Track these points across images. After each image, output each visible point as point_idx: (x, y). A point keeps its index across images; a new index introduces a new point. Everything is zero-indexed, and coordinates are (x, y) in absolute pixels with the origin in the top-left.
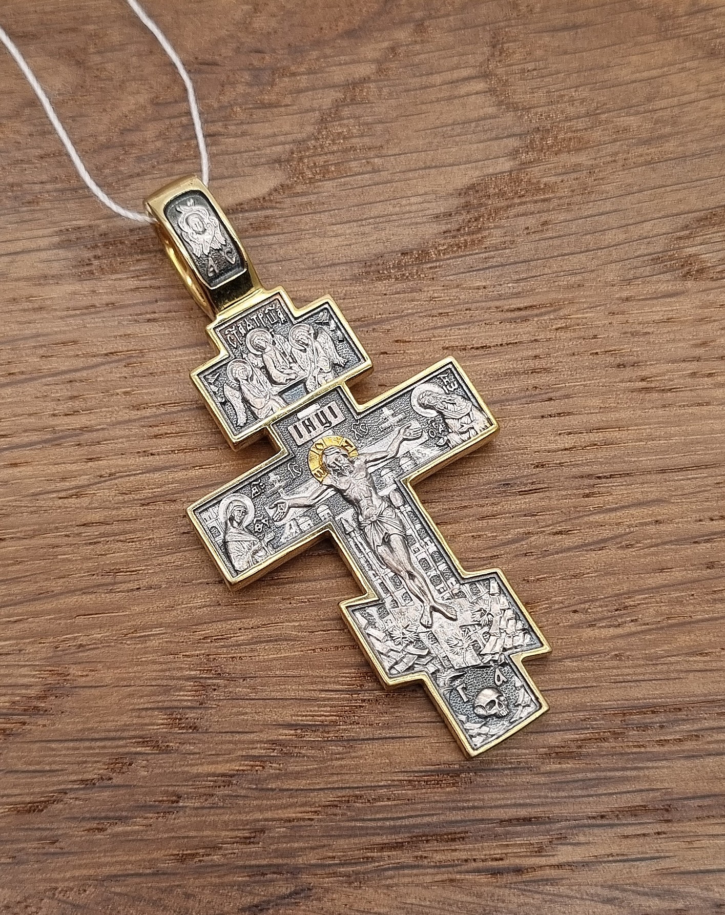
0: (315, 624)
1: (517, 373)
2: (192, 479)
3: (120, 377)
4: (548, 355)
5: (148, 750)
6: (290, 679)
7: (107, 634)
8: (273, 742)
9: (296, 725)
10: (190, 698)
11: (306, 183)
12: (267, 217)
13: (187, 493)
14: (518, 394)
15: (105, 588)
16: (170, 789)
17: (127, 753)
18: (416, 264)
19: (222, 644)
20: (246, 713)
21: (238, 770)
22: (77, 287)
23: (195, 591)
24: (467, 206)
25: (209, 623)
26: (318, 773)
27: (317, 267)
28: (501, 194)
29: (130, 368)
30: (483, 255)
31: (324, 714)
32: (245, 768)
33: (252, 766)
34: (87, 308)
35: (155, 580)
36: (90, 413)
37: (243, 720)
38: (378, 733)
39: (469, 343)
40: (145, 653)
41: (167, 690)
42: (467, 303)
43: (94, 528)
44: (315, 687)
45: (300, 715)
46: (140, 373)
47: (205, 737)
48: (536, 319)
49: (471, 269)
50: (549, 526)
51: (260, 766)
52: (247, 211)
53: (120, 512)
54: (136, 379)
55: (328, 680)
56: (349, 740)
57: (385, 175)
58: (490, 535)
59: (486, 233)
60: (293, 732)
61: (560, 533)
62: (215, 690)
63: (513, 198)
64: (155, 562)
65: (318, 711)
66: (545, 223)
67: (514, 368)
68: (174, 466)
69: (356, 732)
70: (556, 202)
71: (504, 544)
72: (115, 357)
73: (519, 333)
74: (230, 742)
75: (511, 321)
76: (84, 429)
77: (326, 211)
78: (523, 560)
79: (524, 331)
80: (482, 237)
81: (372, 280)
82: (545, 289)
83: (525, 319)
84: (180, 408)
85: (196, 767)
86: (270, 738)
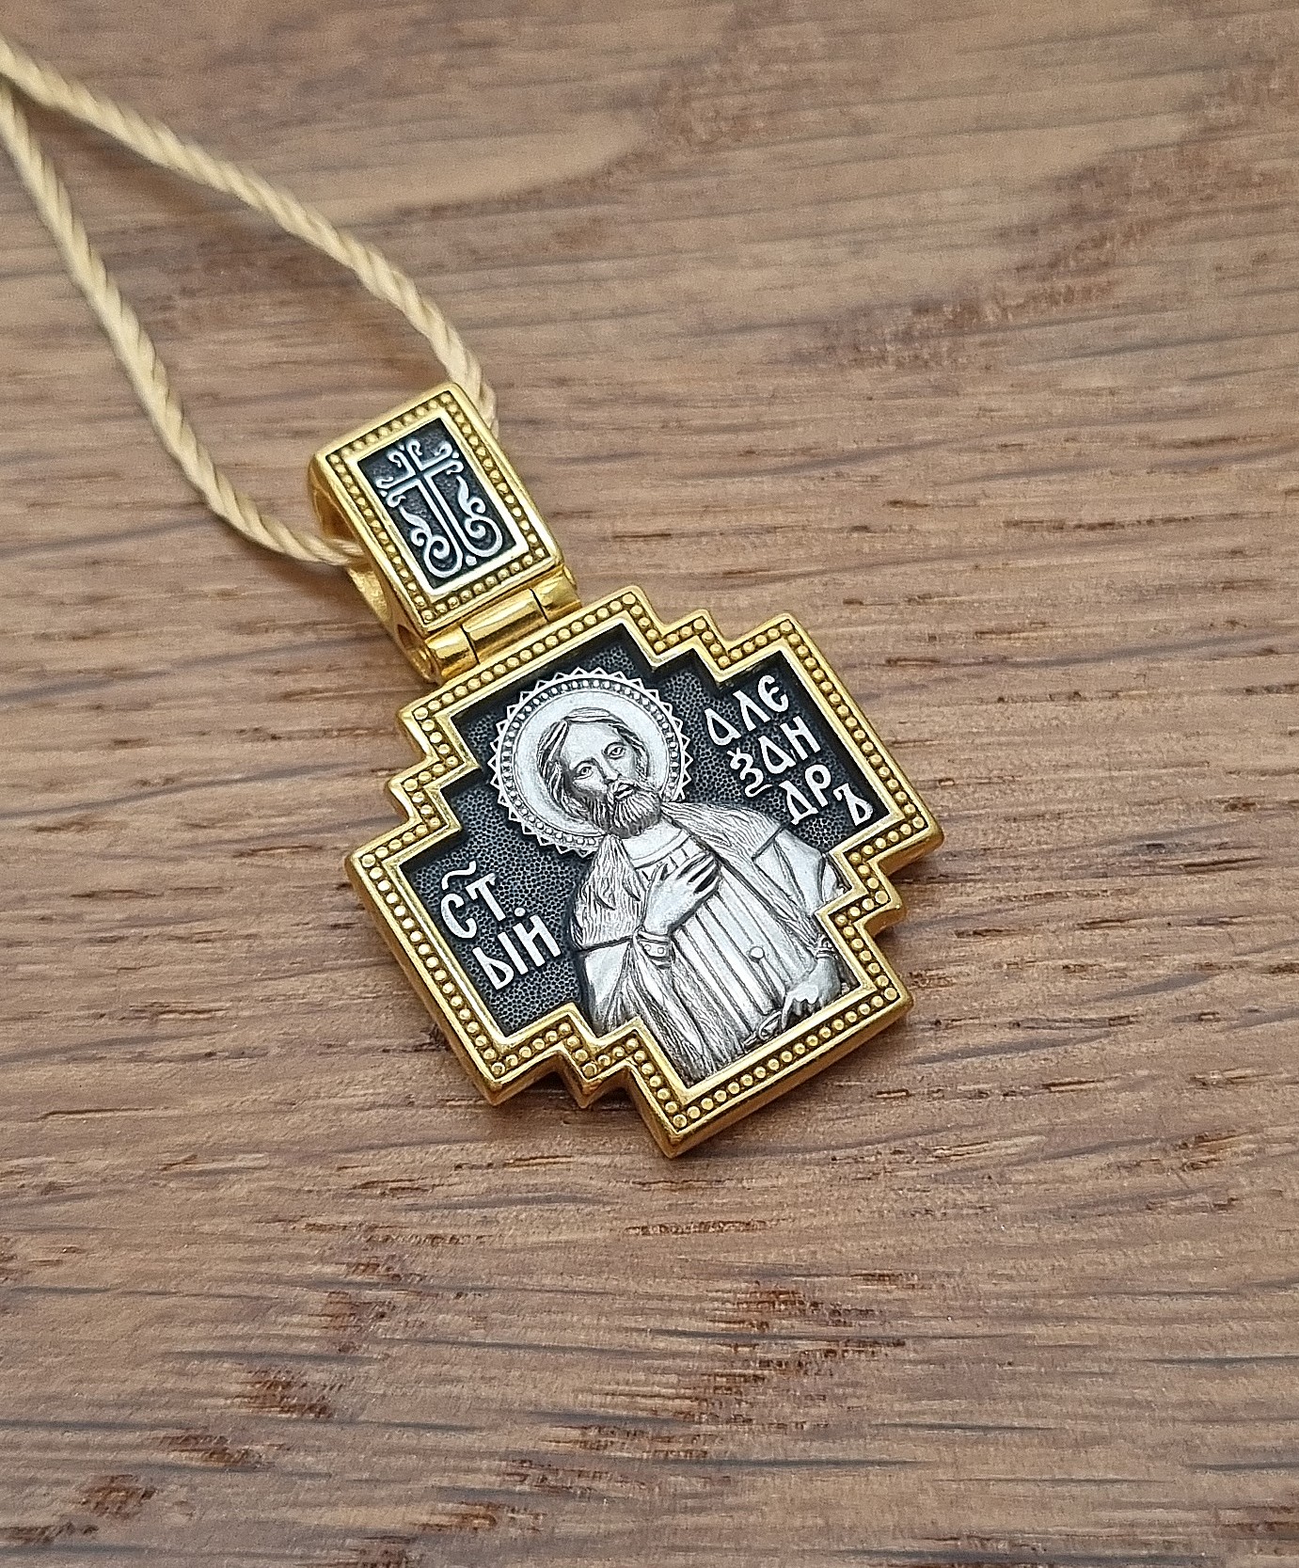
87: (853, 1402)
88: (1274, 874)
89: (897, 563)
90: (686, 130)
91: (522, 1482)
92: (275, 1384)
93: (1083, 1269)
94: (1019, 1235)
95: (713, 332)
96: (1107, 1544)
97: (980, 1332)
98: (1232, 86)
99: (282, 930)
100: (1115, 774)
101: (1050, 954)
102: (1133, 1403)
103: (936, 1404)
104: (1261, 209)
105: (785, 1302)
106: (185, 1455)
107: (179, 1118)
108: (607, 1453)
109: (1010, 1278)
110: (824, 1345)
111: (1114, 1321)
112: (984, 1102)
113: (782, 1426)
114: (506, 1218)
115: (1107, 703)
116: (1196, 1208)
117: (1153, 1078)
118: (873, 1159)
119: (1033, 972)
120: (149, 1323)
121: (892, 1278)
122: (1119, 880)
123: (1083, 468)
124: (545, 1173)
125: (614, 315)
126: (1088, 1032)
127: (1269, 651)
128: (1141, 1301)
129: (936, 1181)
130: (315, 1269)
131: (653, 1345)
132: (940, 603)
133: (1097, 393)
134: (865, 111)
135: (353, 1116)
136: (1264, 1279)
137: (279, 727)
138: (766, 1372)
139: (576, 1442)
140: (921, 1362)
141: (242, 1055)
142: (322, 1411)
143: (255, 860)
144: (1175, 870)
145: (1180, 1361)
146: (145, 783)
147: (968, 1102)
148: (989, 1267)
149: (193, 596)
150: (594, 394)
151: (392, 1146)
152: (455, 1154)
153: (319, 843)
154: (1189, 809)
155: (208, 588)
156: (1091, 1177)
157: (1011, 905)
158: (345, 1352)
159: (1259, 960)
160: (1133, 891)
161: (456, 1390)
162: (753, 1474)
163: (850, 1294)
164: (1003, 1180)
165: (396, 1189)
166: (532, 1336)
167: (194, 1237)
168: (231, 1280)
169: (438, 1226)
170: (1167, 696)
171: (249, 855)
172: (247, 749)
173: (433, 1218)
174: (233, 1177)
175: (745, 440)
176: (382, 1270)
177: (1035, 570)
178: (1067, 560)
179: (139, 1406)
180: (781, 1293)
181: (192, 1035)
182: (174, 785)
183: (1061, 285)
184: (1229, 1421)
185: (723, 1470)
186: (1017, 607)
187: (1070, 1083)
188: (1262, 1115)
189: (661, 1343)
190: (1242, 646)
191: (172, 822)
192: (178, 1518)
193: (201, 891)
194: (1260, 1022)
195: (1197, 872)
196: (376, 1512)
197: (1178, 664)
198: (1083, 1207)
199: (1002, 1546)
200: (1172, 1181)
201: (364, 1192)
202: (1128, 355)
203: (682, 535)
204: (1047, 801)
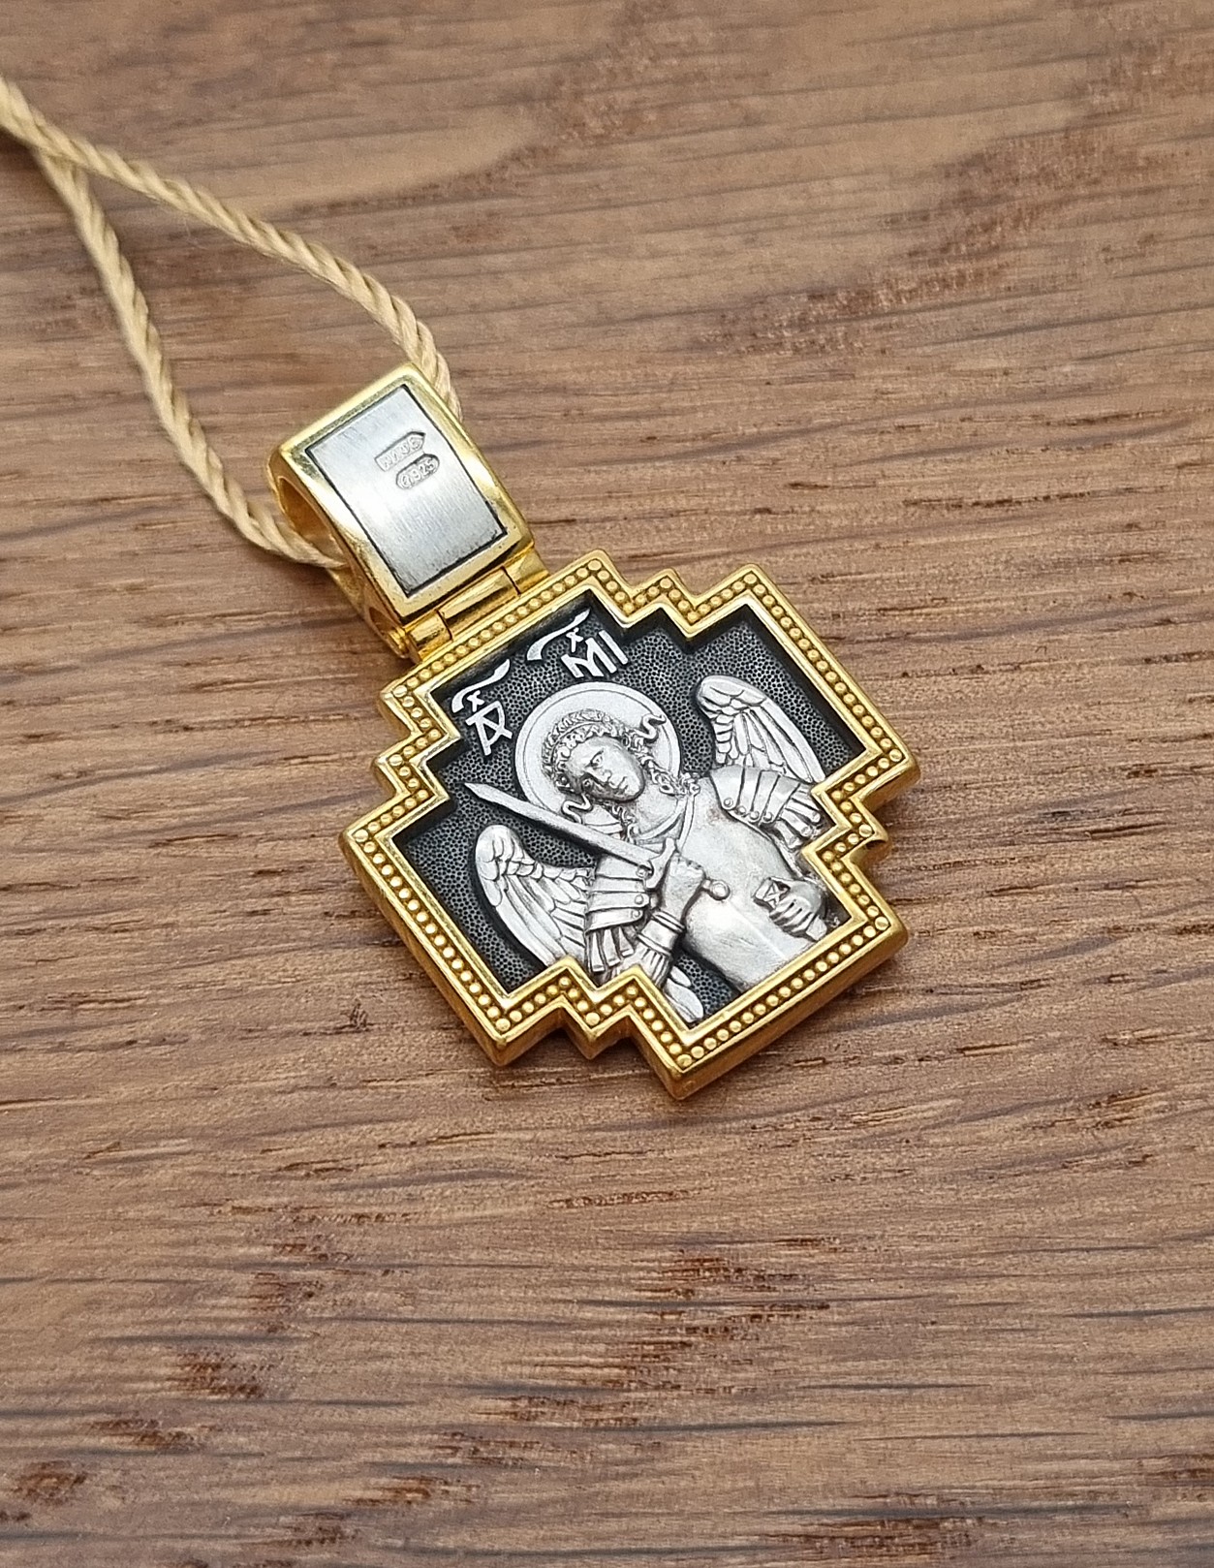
0: (573, 1137)
1: (1085, 563)
2: (281, 786)
3: (122, 554)
4: (1159, 524)
5: (125, 1443)
6: (505, 1273)
7: (46, 1150)
8: (457, 1432)
9: (518, 1388)
10: (244, 1314)
11: (586, 146)
12: (491, 214)
13: (267, 820)
14: (1087, 608)
15: (46, 1039)
16: (180, 1546)
17: (71, 1452)
18: (839, 321)
19: (336, 1181)
20: (388, 1356)
21: (359, 1501)
22: (35, 353)
23: (275, 1052)
24: (966, 201)
25: (304, 1129)
26: (571, 1510)
27: (606, 321)
28: (1046, 175)
29: (148, 534)
30: (1003, 304)
31: (590, 1360)
32: (378, 1495)
33: (397, 1491)
34: (54, 399)
35: (174, 1024)
36: (45, 632)
37: (379, 1373)
38: (727, 1413)
39: (967, 493)
40: (138, 1200)
41: (185, 1293)
42: (965, 405)
43: (31, 896)
44: (567, 1293)
45: (528, 1364)
46: (170, 545)
47: (279, 1415)
48: (1129, 443)
49: (973, 334)
50: (1164, 913)
51: (417, 1491)
52: (445, 201)
53: (98, 860)
54: (157, 559)
55: (602, 1276)
56: (651, 1429)
57: (772, 131)
58: (1018, 931)
59: (1008, 257)
60: (505, 1405)
61: (1196, 929)
62: (310, 1295)
63: (1072, 186)
64: (178, 980)
65: (575, 1353)
66: (1149, 239)
67: (1079, 550)
68: (239, 757)
69: (670, 1409)
70: (1173, 195)
71: (1054, 954)
72: (110, 508)
73: (1090, 472)
74: (343, 1428)
75: (1068, 445)
76: (26, 670)
77: (631, 204)
78: (1102, 991)
79: (1101, 470)
80: (1000, 267)
81: (738, 351)
82: (1151, 380)
83: (1106, 443)
84: (261, 624)
85: (254, 1490)
86: (448, 1420)
87: (779, 1365)
88: (1177, 838)
89: (800, 544)
90: (579, 125)
91: (453, 1455)
92: (204, 1366)
93: (1001, 1228)
94: (936, 1196)
95: (611, 321)
96: (1034, 1497)
97: (903, 1292)
98: (1114, 72)
99: (199, 918)
100: (1019, 744)
101: (960, 921)
102: (1055, 1358)
103: (862, 1364)
104: (1147, 191)
105: (709, 1270)
106: (116, 1440)
107: (101, 1107)
108: (537, 1423)
109: (931, 1239)
110: (750, 1310)
111: (1034, 1278)
112: (900, 1068)
113: (711, 1391)
114: (431, 1196)
115: (1010, 676)
116: (1110, 1165)
117: (1066, 1040)
118: (792, 1126)
119: (944, 940)
120: (76, 1311)
121: (814, 1242)
122: (1026, 847)
123: (980, 447)
124: (467, 1150)
125: (512, 307)
126: (999, 997)
127: (1167, 622)
128: (1060, 1257)
129: (855, 1146)
130: (241, 1251)
131: (581, 1315)
132: (843, 582)
133: (991, 373)
134: (756, 103)
135: (275, 1100)
136: (1179, 1233)
137: (192, 719)
138: (693, 1339)
139: (507, 1413)
140: (848, 1324)
141: (163, 1041)
142: (253, 1392)
143: (171, 850)
144: (1082, 836)
145: (1099, 1315)
146: (58, 777)
147: (884, 1068)
148: (909, 1229)
149: (100, 591)
150: (495, 384)
151: (317, 1127)
152: (378, 1134)
153: (234, 831)
154: (1092, 776)
155: (115, 583)
156: (1007, 1138)
157: (921, 874)
158: (273, 1332)
159: (1166, 922)
160: (1041, 858)
161: (385, 1366)
162: (683, 1439)
163: (773, 1260)
164: (921, 1143)
165: (322, 1170)
166: (460, 1310)
167: (119, 1223)
168: (158, 1265)
169: (364, 1205)
170: (1068, 667)
171: (164, 845)
172: (159, 740)
173: (359, 1197)
174: (157, 1163)
175: (646, 427)
176: (308, 1249)
177: (936, 547)
178: (967, 538)
179: (69, 1393)
180: (705, 1261)
181: (110, 1024)
182: (88, 778)
183: (953, 269)
184: (1151, 1372)
185: (653, 1436)
186: (918, 585)
187: (983, 1047)
188: (1173, 1073)
189: (588, 1313)
190: (1138, 618)
191: (85, 814)
192: (112, 1502)
193: (117, 881)
194: (1168, 982)
195: (1103, 838)
196: (309, 1489)
197: (1078, 636)
198: (1000, 1168)
199: (931, 1501)
200: (1087, 1139)
201: (288, 1174)
202: (1020, 335)
203: (587, 521)
204: (954, 772)
